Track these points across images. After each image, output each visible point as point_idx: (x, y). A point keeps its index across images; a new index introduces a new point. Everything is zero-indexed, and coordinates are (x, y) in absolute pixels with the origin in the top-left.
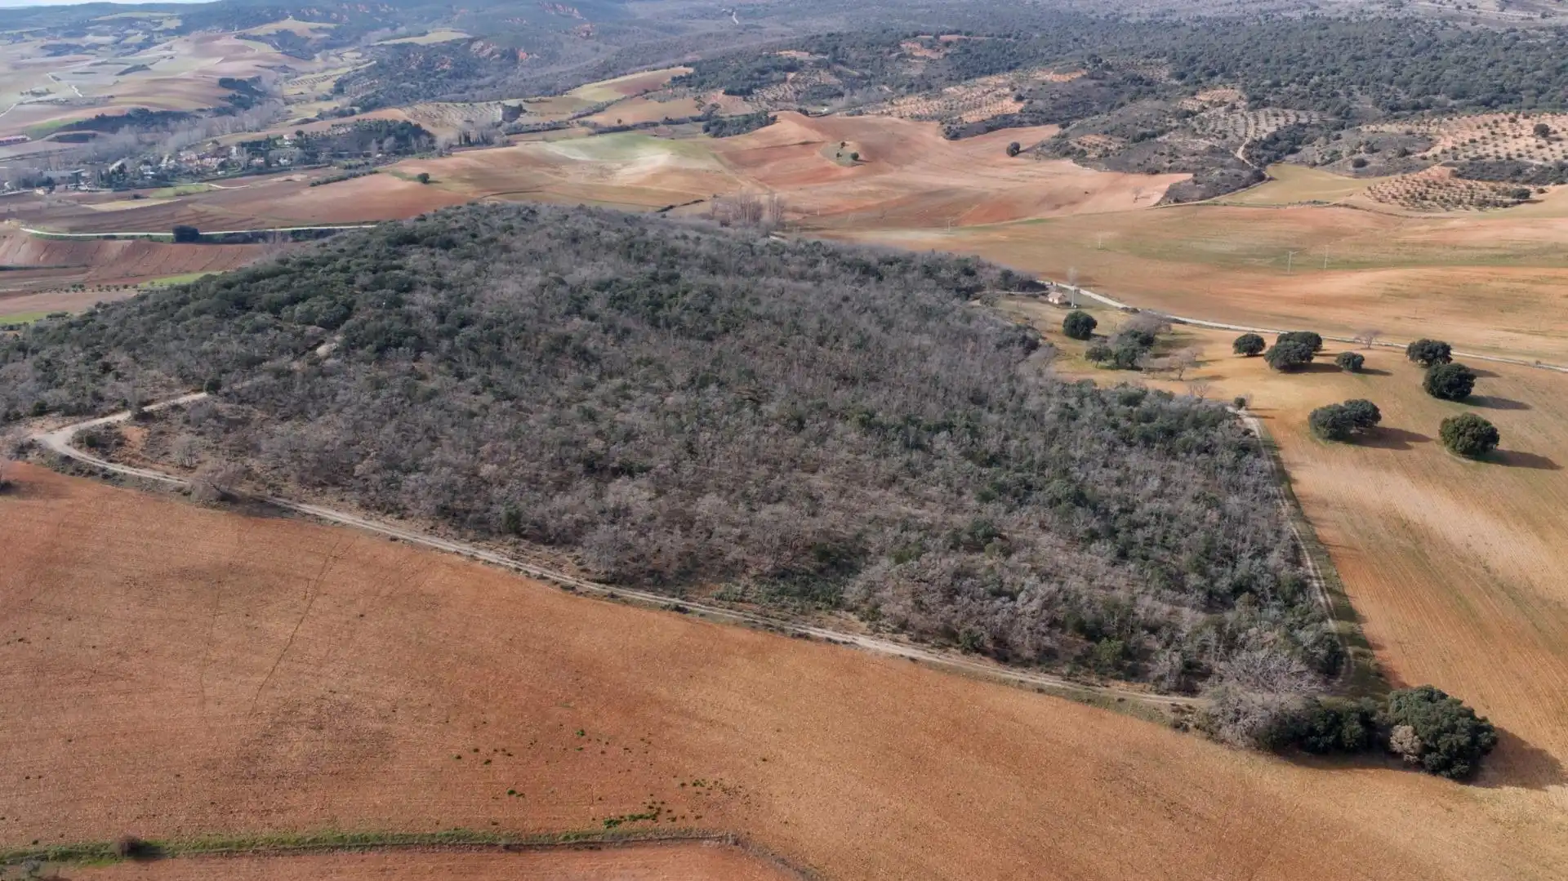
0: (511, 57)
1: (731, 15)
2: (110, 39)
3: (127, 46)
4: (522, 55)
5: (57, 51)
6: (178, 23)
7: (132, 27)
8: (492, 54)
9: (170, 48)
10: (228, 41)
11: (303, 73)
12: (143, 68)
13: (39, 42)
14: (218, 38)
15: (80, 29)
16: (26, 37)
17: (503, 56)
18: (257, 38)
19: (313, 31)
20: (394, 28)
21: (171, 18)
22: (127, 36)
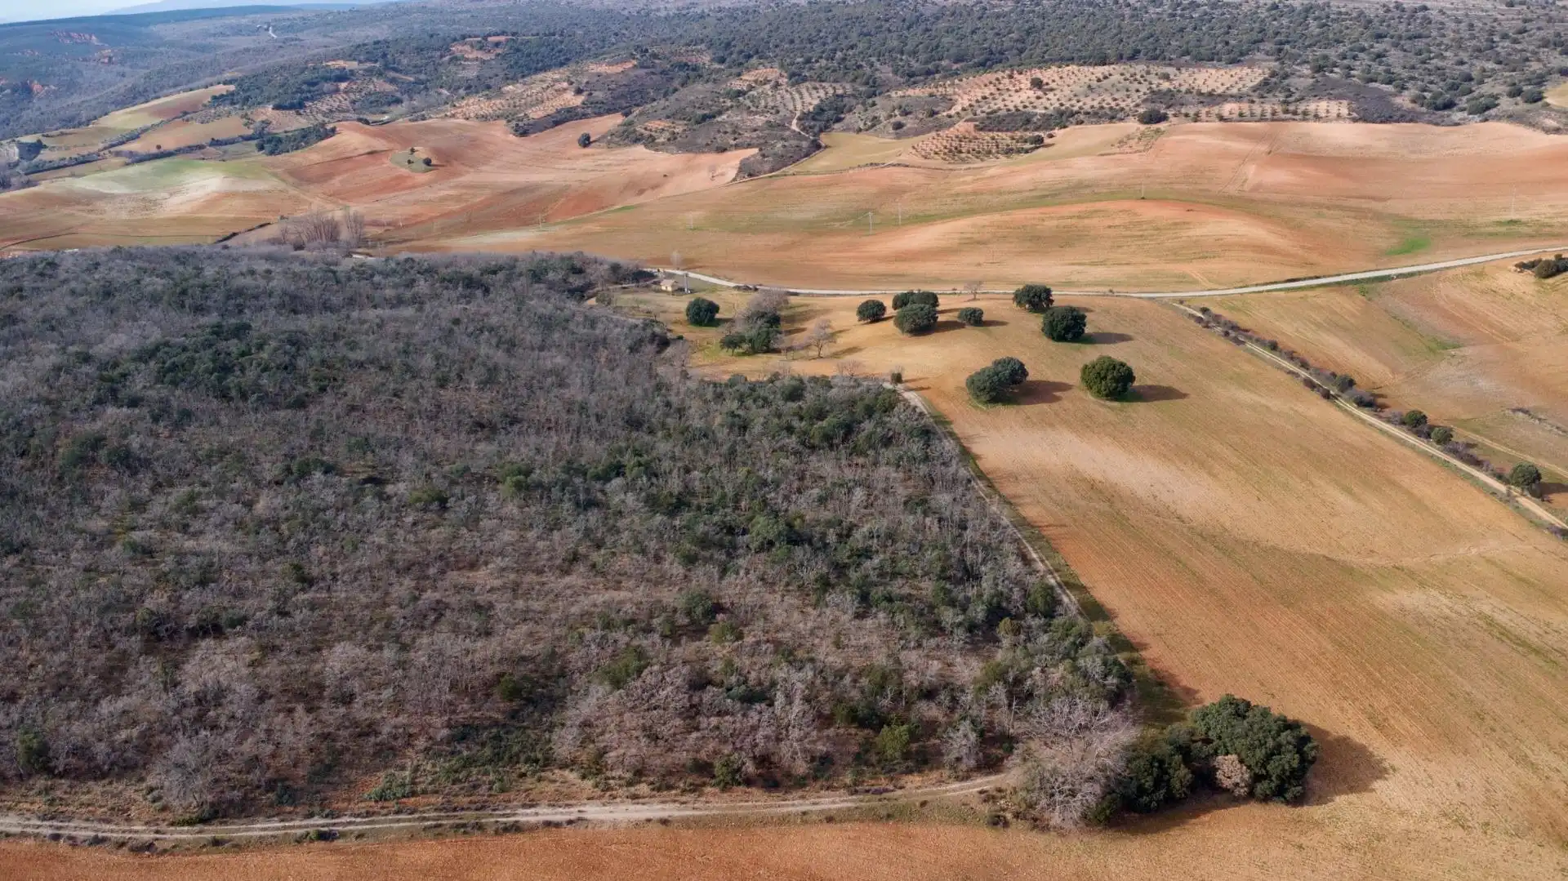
0: (24, 90)
1: (267, 30)
4: (36, 87)
17: (14, 91)
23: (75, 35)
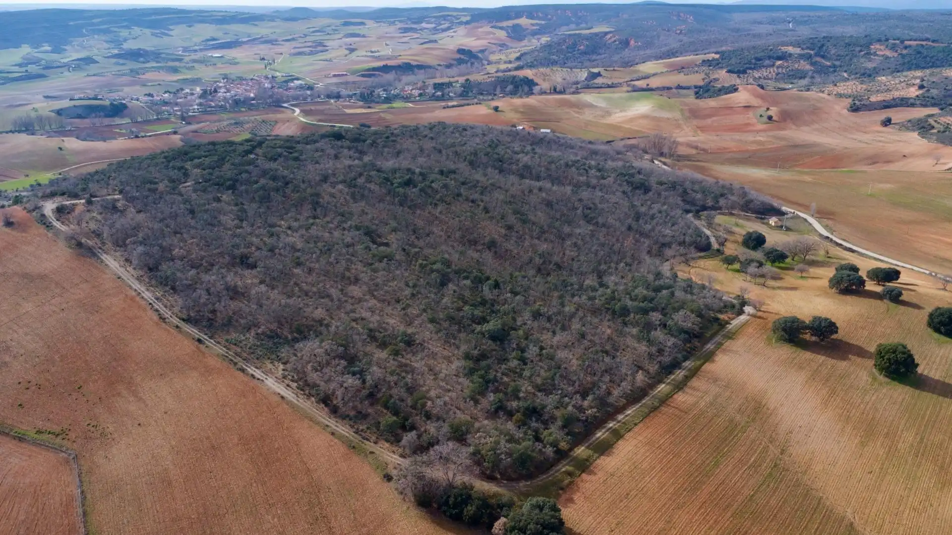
0: (626, 43)
2: (433, 25)
3: (438, 30)
4: (632, 42)
5: (406, 30)
6: (468, 18)
7: (445, 20)
8: (615, 41)
9: (454, 32)
10: (487, 29)
11: (512, 48)
12: (436, 41)
13: (400, 25)
14: (481, 27)
15: (419, 21)
16: (397, 23)
17: (620, 43)
18: (501, 28)
19: (533, 25)
20: (578, 24)
21: (465, 16)
22: (441, 25)
23: (682, 15)
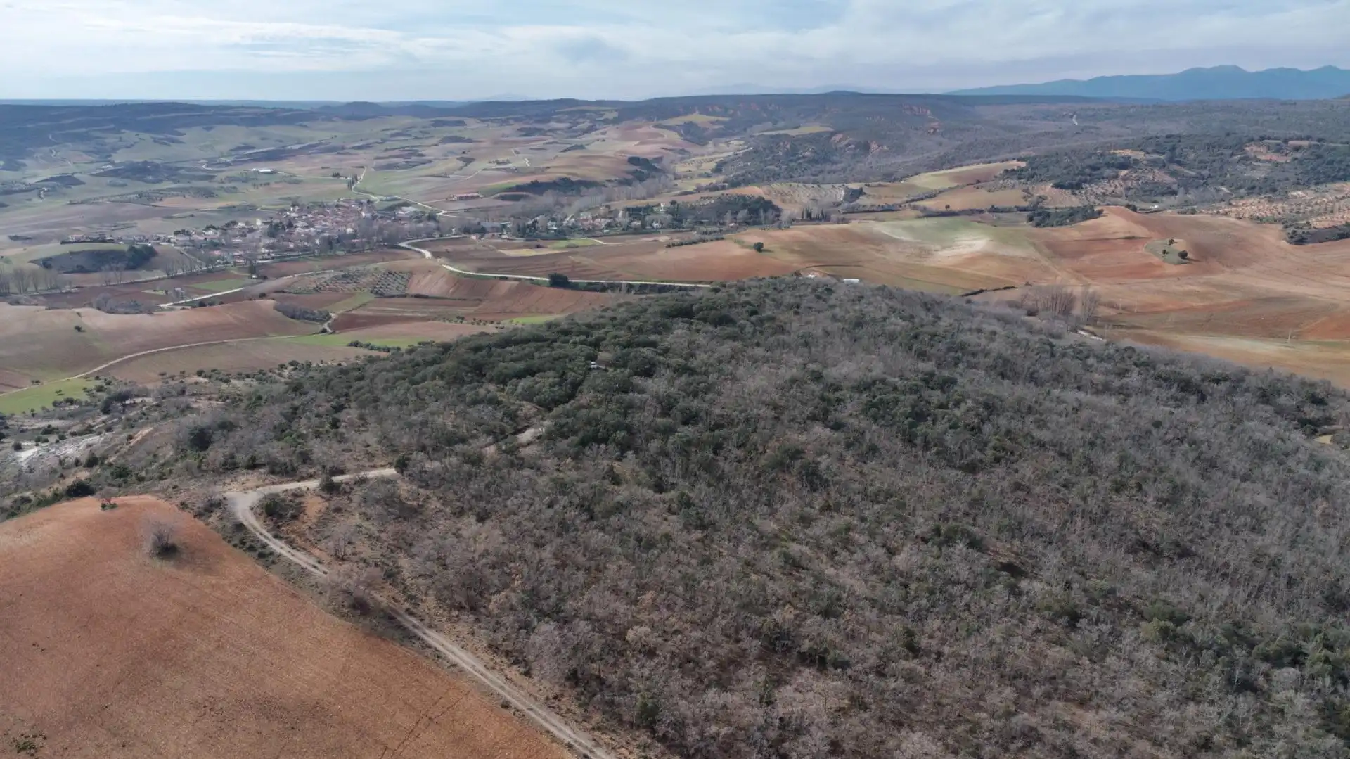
0: (865, 147)
1: (1072, 117)
2: (567, 125)
3: (575, 131)
4: (874, 146)
5: (529, 132)
6: (615, 115)
7: (584, 117)
8: (849, 145)
9: (604, 134)
10: (649, 129)
11: (696, 155)
12: (581, 147)
13: (518, 126)
14: (640, 127)
15: (546, 119)
16: (511, 122)
17: (857, 147)
18: (669, 128)
19: (712, 123)
20: (775, 122)
21: (611, 111)
22: (578, 123)
